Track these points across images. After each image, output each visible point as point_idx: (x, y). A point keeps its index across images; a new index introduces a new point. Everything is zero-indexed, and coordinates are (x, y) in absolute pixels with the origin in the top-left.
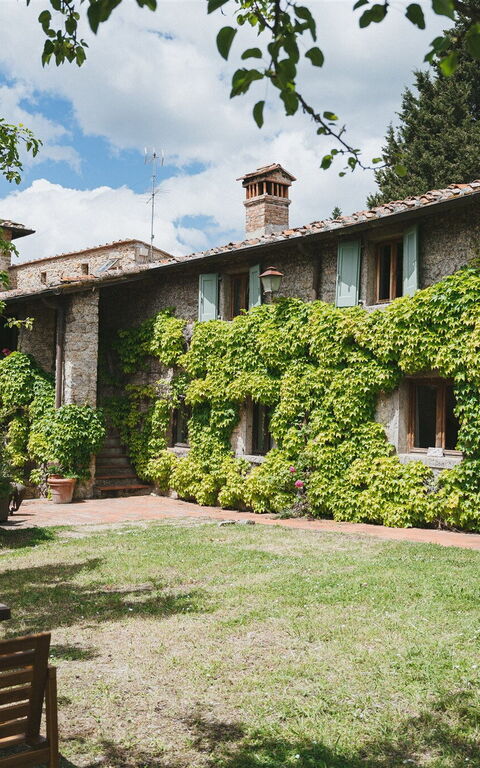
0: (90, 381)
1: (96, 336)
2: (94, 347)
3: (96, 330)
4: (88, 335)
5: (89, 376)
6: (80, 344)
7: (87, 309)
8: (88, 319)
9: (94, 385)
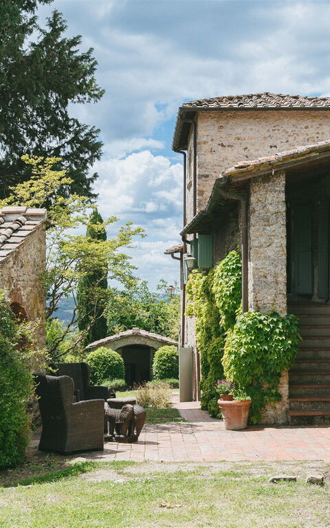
0: (277, 283)
1: (284, 229)
2: (280, 241)
3: (282, 221)
4: (273, 228)
5: (276, 276)
6: (263, 240)
7: (270, 197)
8: (271, 209)
9: (282, 287)
